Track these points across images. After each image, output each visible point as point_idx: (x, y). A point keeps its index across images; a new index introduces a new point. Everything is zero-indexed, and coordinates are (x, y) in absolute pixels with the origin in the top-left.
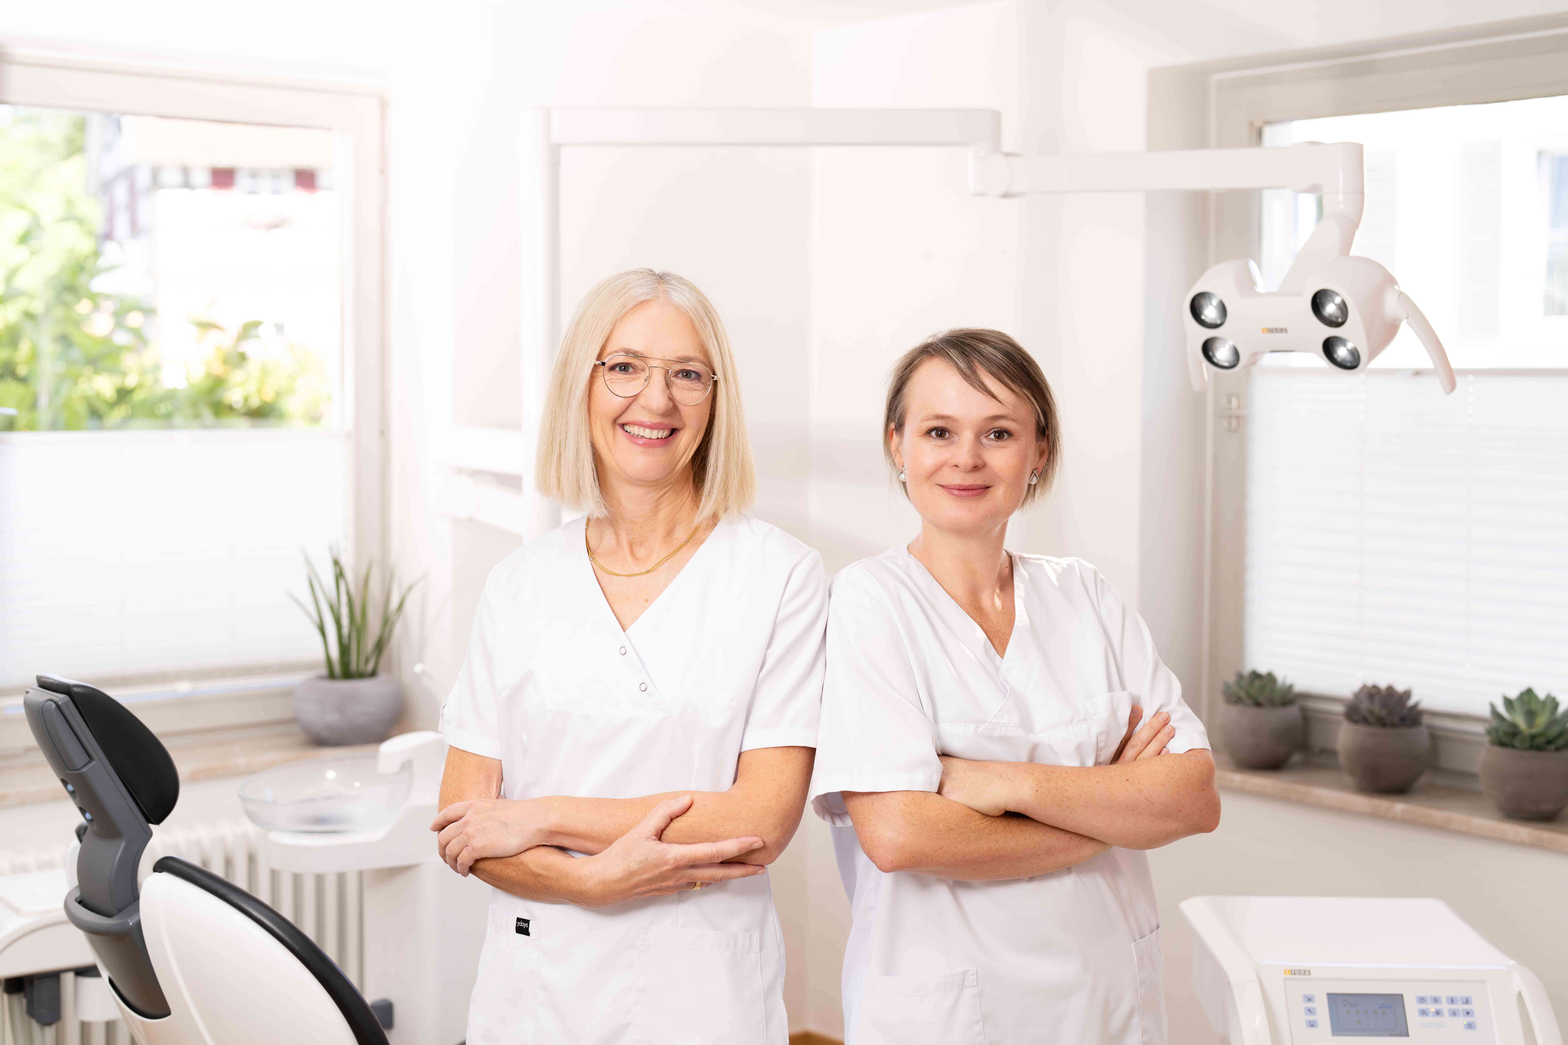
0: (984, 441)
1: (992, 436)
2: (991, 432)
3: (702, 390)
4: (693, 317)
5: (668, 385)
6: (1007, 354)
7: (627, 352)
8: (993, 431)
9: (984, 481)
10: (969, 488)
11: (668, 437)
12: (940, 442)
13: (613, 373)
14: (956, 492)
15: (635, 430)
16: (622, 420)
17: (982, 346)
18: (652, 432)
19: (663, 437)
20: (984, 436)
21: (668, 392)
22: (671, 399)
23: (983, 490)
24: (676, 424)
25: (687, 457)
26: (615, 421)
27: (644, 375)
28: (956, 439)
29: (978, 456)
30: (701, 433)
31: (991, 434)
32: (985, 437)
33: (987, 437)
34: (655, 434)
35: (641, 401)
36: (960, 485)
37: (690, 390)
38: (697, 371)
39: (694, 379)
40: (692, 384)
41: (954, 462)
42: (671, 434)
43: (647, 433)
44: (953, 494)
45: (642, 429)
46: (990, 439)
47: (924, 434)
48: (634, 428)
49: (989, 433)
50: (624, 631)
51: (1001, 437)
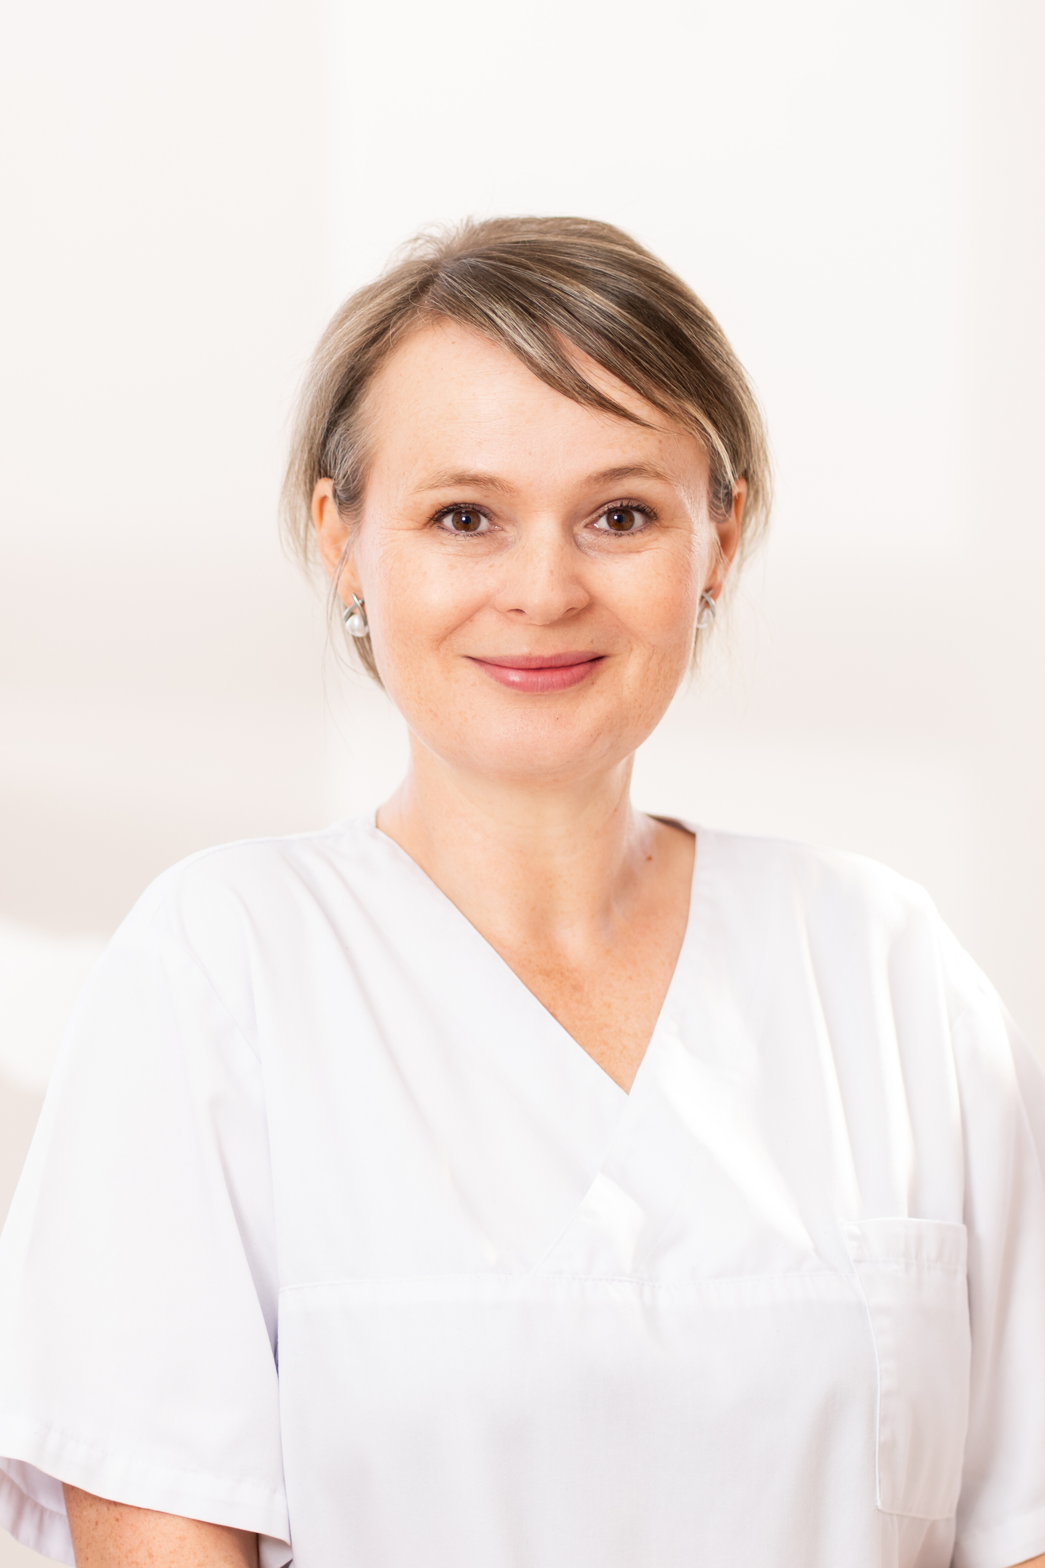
0: (585, 536)
1: (603, 523)
2: (601, 511)
6: (631, 304)
8: (605, 508)
9: (592, 642)
10: (554, 663)
12: (463, 539)
14: (515, 677)
17: (572, 288)
20: (583, 523)
23: (586, 667)
28: (510, 532)
29: (576, 580)
31: (600, 516)
32: (586, 526)
33: (589, 526)
36: (528, 659)
41: (512, 601)
44: (512, 684)
46: (599, 530)
47: (425, 525)
49: (595, 516)
51: (625, 524)
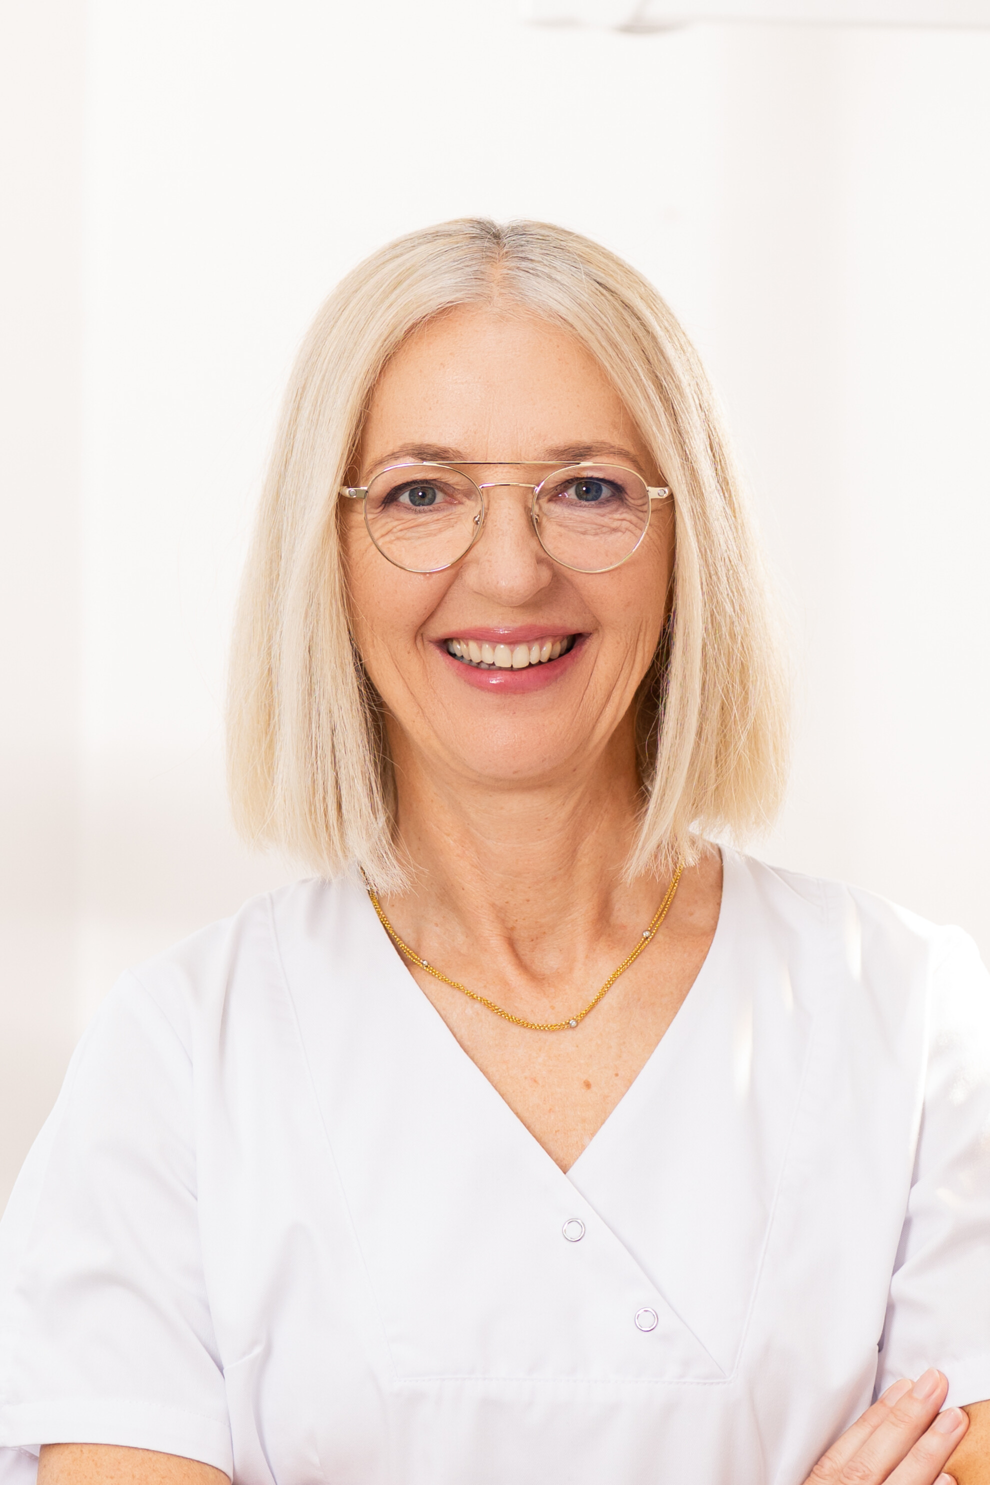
3: (632, 527)
4: (585, 333)
5: (534, 525)
7: (422, 453)
11: (561, 655)
13: (393, 510)
15: (472, 651)
16: (439, 629)
18: (512, 651)
19: (544, 659)
21: (534, 544)
22: (543, 560)
24: (573, 622)
25: (620, 704)
26: (419, 632)
27: (470, 509)
30: (648, 638)
34: (522, 656)
35: (471, 577)
37: (601, 530)
38: (611, 478)
39: (608, 501)
40: (603, 516)
42: (568, 650)
43: (502, 656)
45: (486, 646)
48: (467, 645)
50: (565, 1173)
